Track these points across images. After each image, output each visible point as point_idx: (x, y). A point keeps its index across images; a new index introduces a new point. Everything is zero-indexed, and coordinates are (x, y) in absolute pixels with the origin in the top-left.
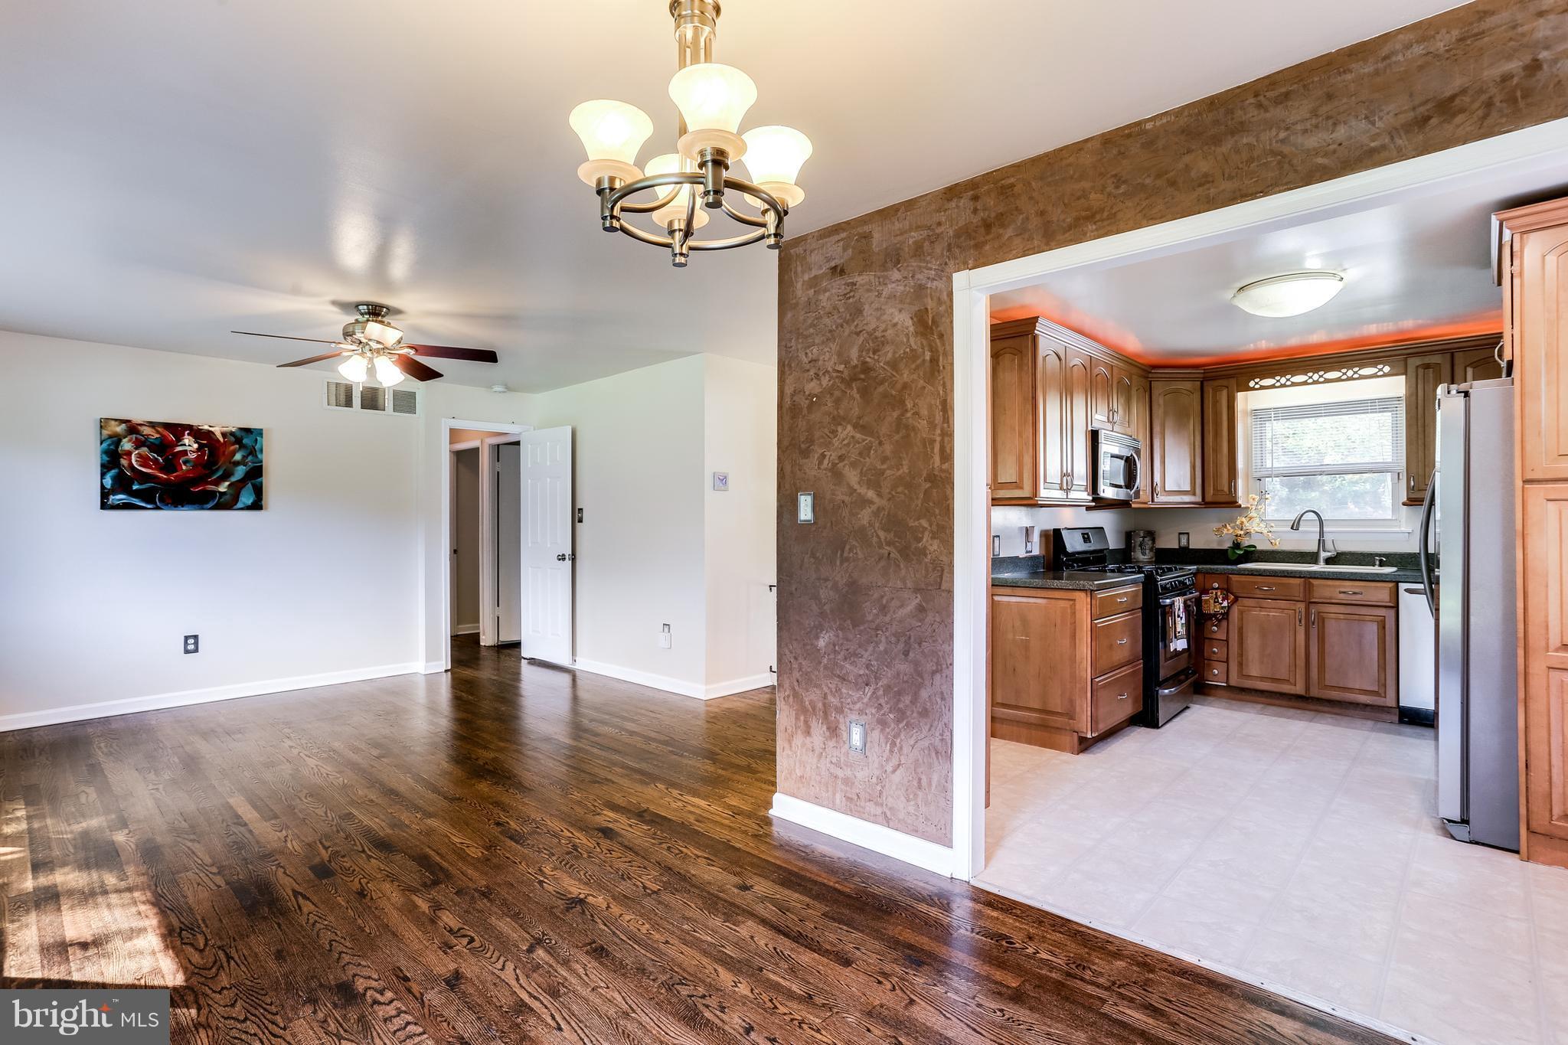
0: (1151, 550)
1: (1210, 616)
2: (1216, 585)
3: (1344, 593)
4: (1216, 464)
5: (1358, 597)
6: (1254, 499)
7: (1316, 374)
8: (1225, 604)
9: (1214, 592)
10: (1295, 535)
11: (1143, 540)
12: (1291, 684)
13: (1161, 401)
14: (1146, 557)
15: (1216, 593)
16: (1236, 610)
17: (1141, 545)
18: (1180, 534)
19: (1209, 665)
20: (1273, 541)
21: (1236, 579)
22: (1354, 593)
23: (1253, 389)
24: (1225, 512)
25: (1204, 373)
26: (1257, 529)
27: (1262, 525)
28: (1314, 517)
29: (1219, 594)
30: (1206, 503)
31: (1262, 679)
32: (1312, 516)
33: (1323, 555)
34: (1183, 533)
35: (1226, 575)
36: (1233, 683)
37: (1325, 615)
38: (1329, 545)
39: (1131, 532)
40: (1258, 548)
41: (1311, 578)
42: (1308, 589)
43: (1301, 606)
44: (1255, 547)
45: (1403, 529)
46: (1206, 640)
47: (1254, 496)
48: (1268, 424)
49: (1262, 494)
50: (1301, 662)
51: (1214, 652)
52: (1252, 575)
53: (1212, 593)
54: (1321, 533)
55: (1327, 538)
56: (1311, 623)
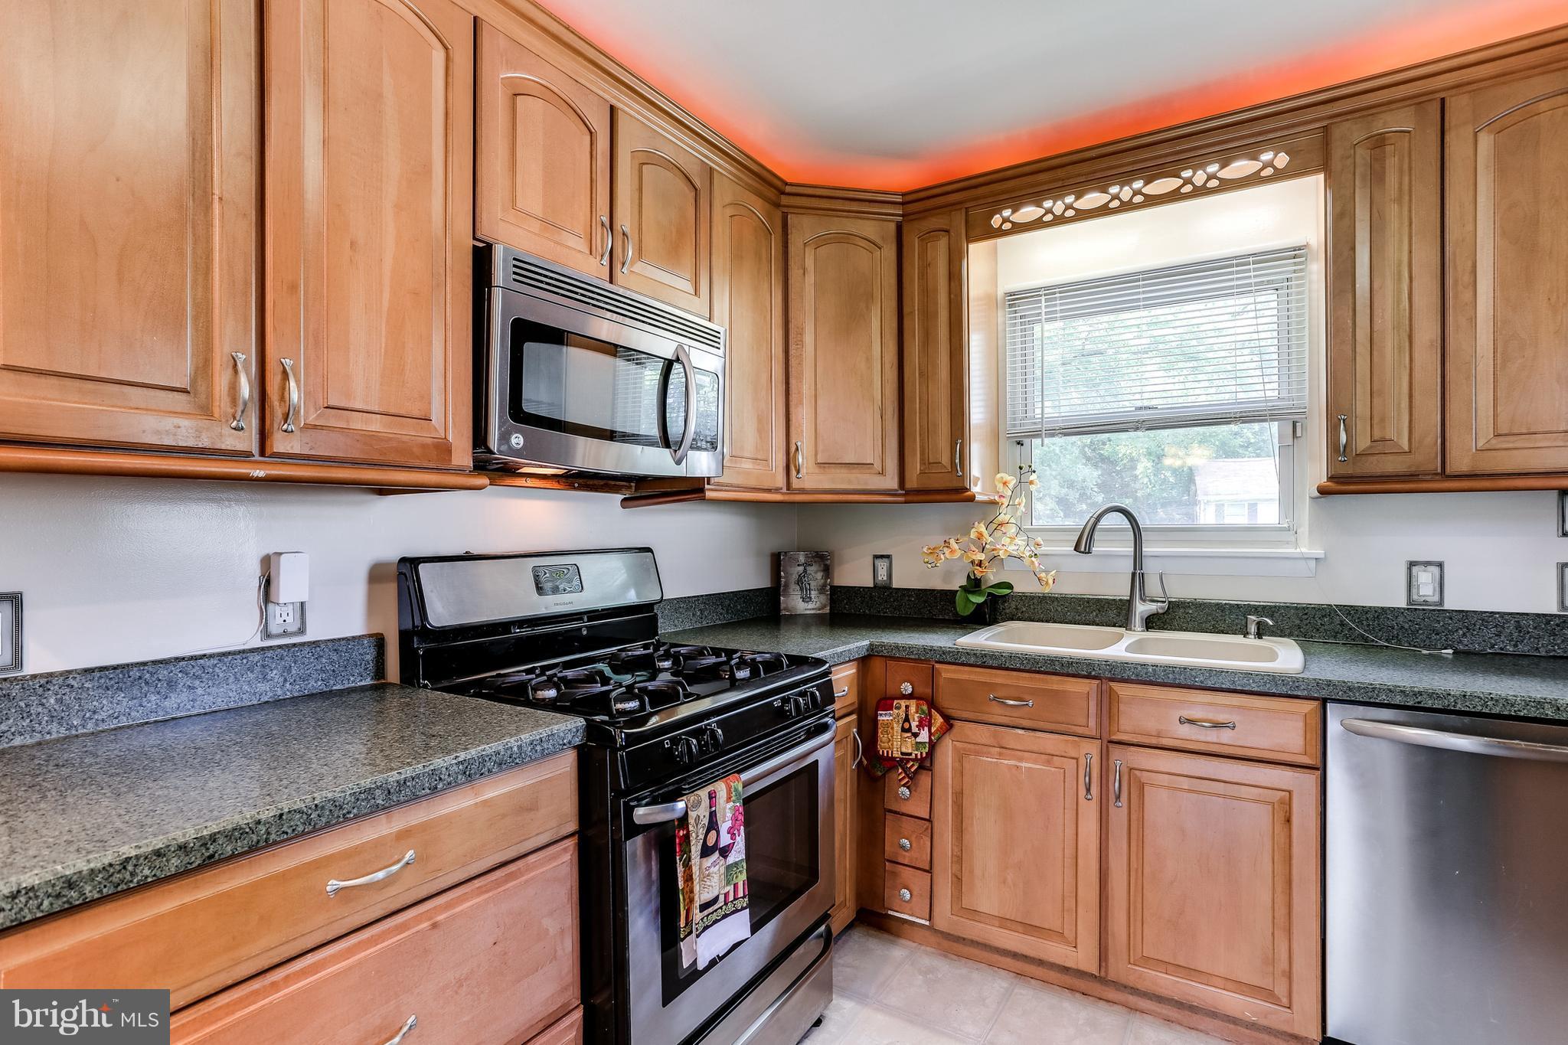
0: (821, 590)
1: (892, 763)
2: (907, 688)
3: (1191, 721)
4: (926, 409)
5: (1225, 736)
6: (1005, 483)
7: (1126, 188)
8: (924, 736)
9: (903, 703)
10: (1084, 562)
11: (805, 571)
12: (1067, 942)
13: (809, 263)
14: (811, 605)
15: (907, 707)
16: (951, 747)
17: (799, 582)
18: (876, 557)
19: (894, 874)
20: (1043, 575)
21: (949, 675)
22: (1217, 725)
23: (1000, 233)
24: (947, 512)
25: (902, 204)
26: (1011, 549)
27: (1020, 541)
28: (1124, 523)
29: (913, 709)
30: (908, 493)
31: (1004, 922)
32: (1116, 520)
33: (1142, 609)
34: (882, 557)
35: (927, 662)
36: (941, 923)
37: (1145, 777)
38: (1153, 587)
39: (779, 554)
40: (1015, 590)
41: (1112, 680)
42: (1108, 706)
43: (1092, 749)
44: (1009, 586)
45: (1304, 550)
46: (889, 816)
47: (1007, 477)
48: (1037, 328)
49: (1024, 471)
50: (1089, 892)
51: (903, 847)
52: (983, 666)
53: (898, 708)
54: (1138, 557)
55: (1150, 568)
56: (1112, 797)
